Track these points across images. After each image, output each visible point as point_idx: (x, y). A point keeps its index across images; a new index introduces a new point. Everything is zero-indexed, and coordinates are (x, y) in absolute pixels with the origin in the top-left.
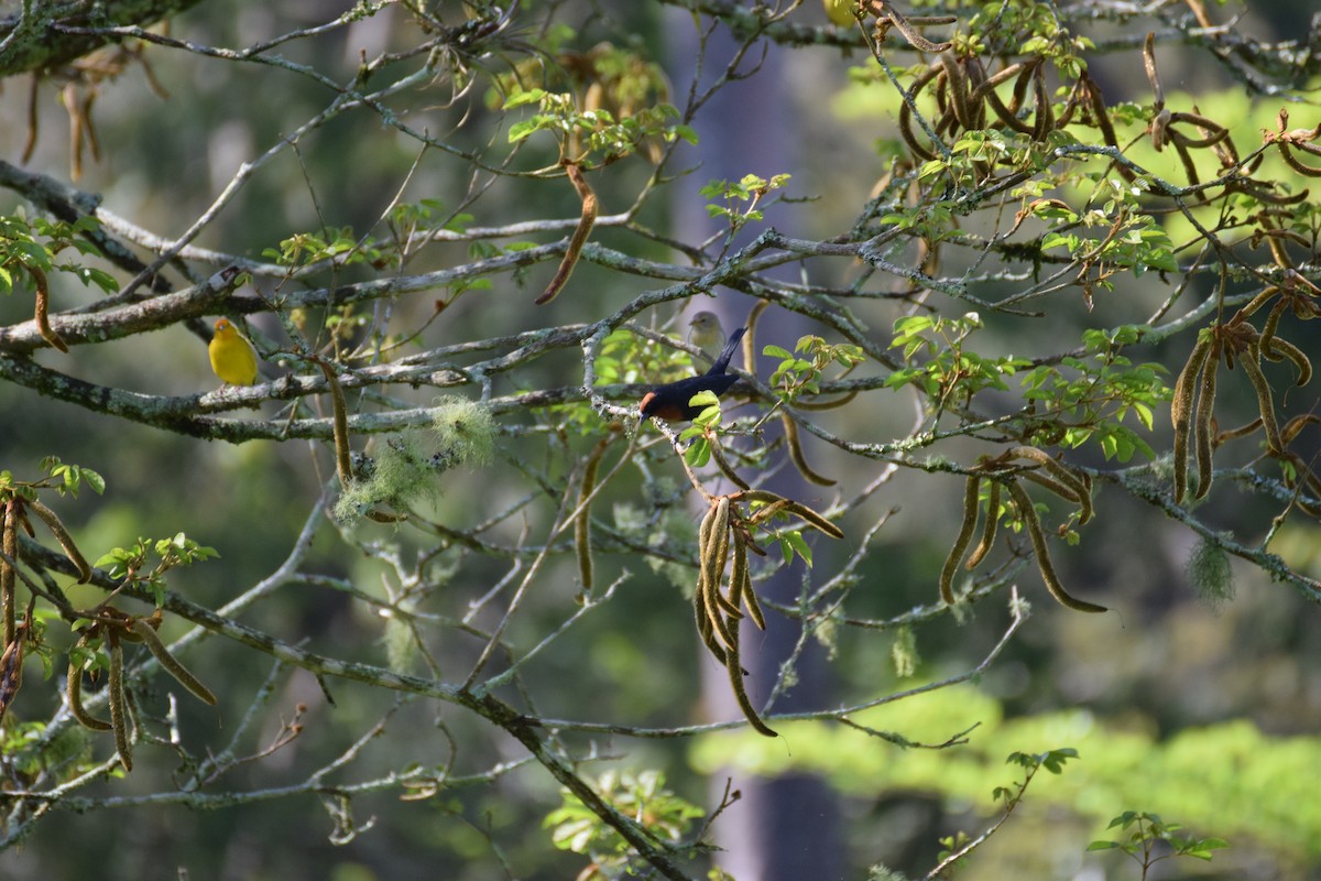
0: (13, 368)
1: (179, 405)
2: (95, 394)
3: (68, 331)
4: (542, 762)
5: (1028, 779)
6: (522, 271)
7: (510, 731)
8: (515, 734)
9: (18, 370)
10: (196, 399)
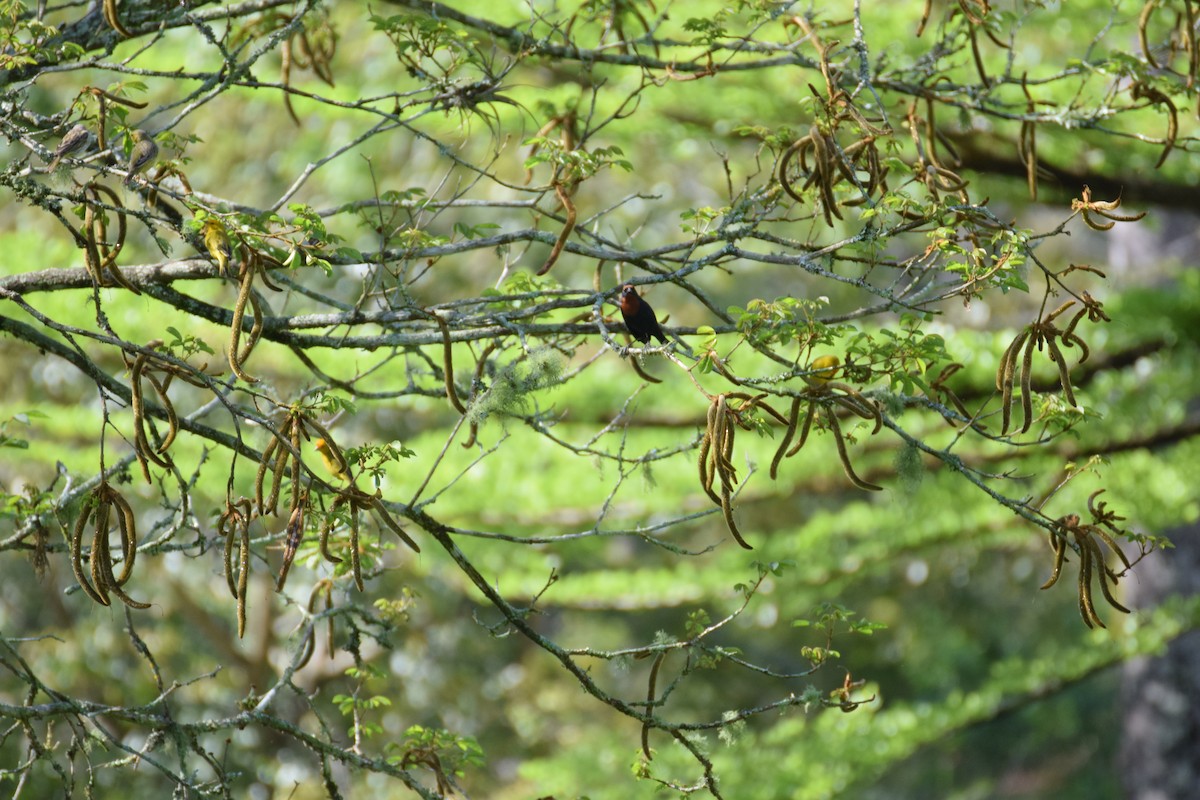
0: (162, 292)
1: (274, 323)
2: (216, 313)
3: (201, 271)
4: (452, 555)
5: (761, 579)
6: (501, 246)
7: (434, 534)
8: (437, 537)
9: (165, 293)
10: (287, 320)
